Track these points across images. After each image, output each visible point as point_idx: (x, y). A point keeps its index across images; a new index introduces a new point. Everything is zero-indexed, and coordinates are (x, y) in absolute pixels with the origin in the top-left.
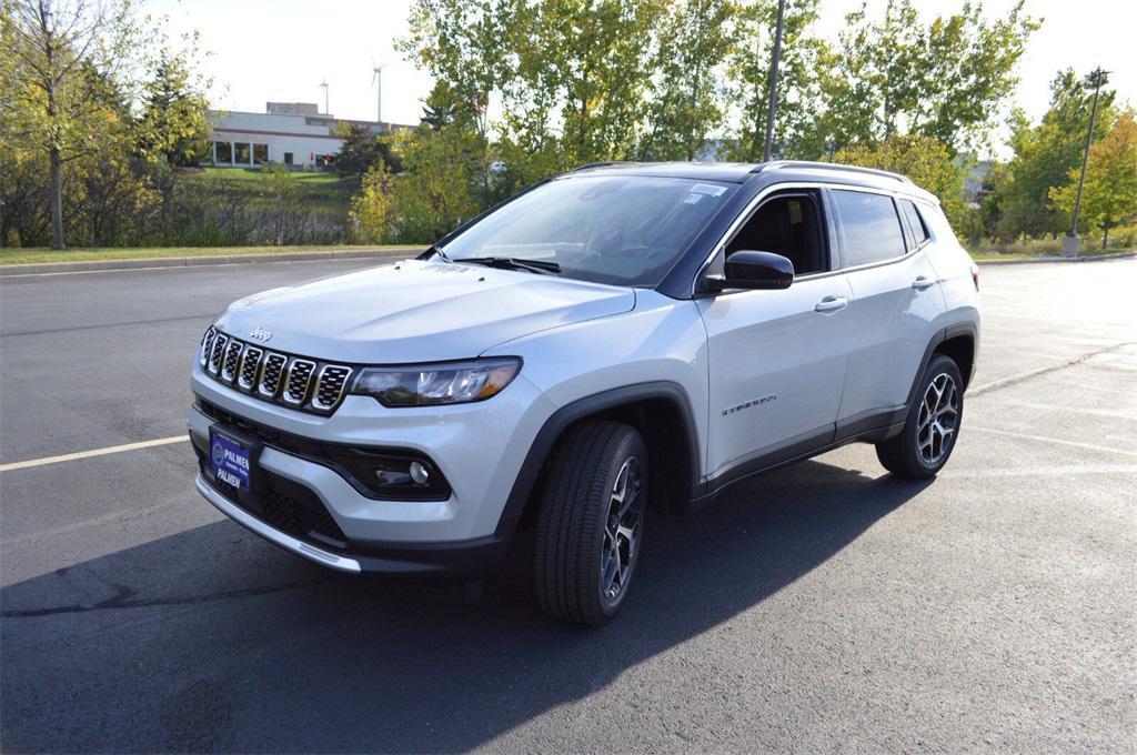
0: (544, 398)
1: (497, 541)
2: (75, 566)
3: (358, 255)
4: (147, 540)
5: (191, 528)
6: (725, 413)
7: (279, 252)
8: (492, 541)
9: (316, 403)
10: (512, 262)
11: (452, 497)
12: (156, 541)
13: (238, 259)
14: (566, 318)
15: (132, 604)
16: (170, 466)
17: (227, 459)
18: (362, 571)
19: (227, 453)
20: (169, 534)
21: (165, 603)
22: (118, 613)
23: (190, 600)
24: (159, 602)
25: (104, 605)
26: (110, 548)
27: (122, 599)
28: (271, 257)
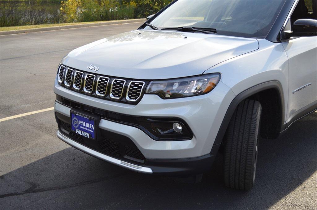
0: (231, 91)
1: (211, 156)
2: (6, 174)
3: (71, 27)
4: (33, 161)
5: (50, 154)
6: (293, 93)
7: (36, 27)
8: (209, 156)
9: (127, 98)
10: (193, 29)
11: (194, 138)
12: (37, 161)
13: (19, 31)
14: (233, 54)
15: (39, 191)
16: (29, 127)
17: (81, 125)
18: (153, 173)
19: (80, 122)
20: (41, 157)
21: (53, 190)
22: (35, 195)
23: (64, 188)
24: (50, 189)
25: (27, 192)
26: (18, 165)
27: (33, 189)
28: (34, 30)
